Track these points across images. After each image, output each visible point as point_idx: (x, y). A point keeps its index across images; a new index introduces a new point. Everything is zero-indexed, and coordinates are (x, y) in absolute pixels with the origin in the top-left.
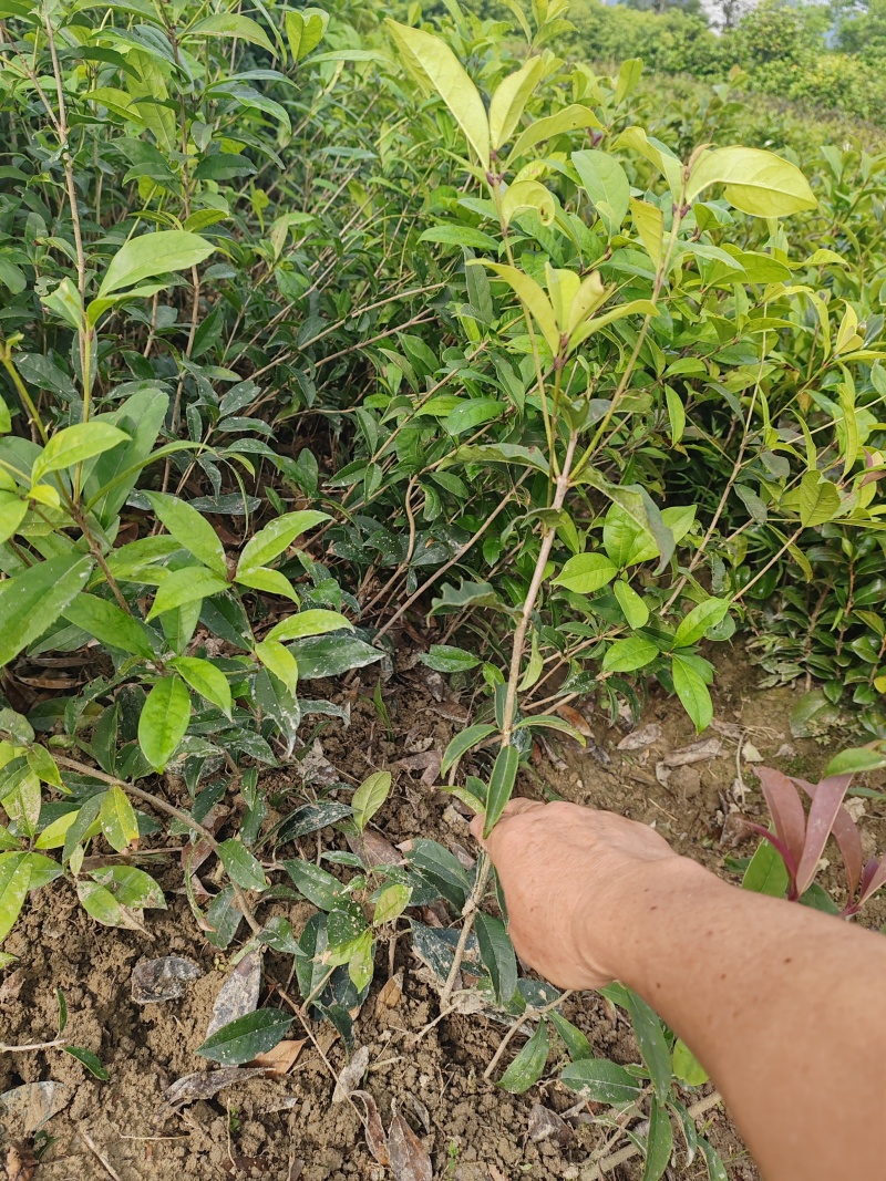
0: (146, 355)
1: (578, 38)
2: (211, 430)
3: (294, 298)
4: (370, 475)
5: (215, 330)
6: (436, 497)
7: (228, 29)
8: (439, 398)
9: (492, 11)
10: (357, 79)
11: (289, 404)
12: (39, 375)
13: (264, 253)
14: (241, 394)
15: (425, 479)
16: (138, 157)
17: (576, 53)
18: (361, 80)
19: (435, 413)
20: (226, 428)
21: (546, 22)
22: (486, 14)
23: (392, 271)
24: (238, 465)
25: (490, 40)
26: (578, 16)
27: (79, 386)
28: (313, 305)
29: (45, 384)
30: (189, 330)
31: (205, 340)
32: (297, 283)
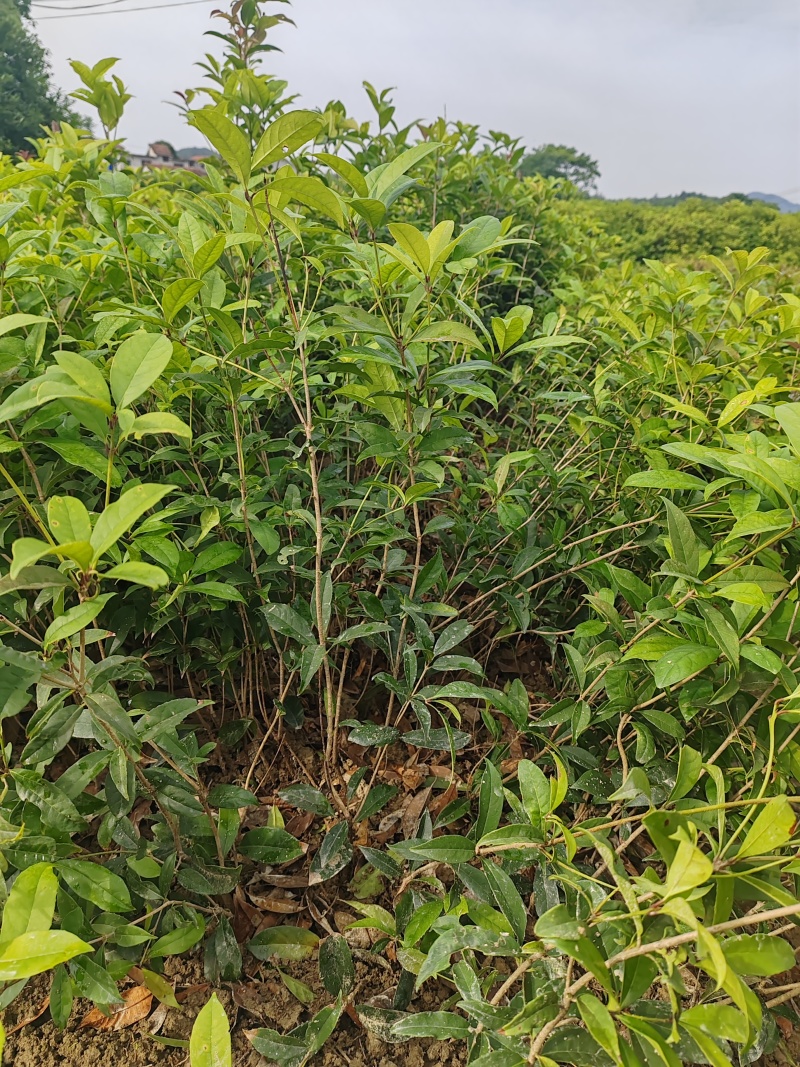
0: (377, 594)
1: (790, 246)
2: (426, 668)
3: (513, 529)
4: (578, 714)
5: (436, 572)
6: (649, 737)
7: (443, 334)
8: (647, 639)
9: (708, 237)
10: (580, 322)
11: (507, 624)
12: (283, 623)
13: (488, 489)
14: (455, 633)
15: (637, 717)
16: (372, 437)
17: (789, 259)
18: (583, 323)
19: (643, 657)
20: (439, 666)
21: (747, 269)
22: (702, 240)
23: (608, 491)
24: (445, 710)
25: (693, 289)
26: (789, 228)
27: (315, 630)
28: (530, 533)
29: (287, 630)
30: (411, 571)
31: (426, 582)
32: (517, 515)
